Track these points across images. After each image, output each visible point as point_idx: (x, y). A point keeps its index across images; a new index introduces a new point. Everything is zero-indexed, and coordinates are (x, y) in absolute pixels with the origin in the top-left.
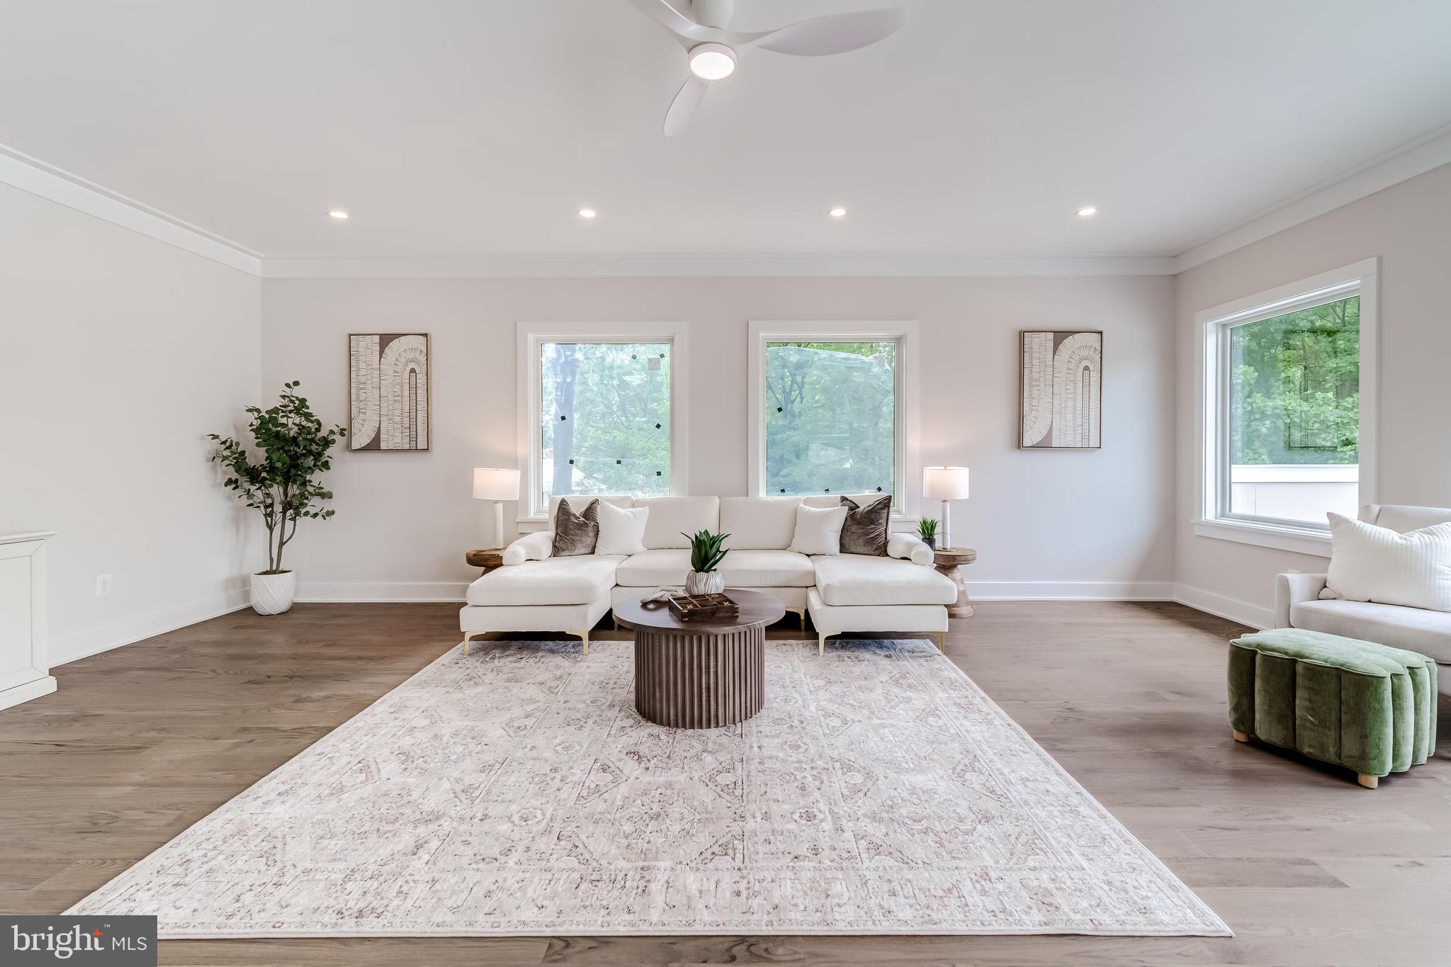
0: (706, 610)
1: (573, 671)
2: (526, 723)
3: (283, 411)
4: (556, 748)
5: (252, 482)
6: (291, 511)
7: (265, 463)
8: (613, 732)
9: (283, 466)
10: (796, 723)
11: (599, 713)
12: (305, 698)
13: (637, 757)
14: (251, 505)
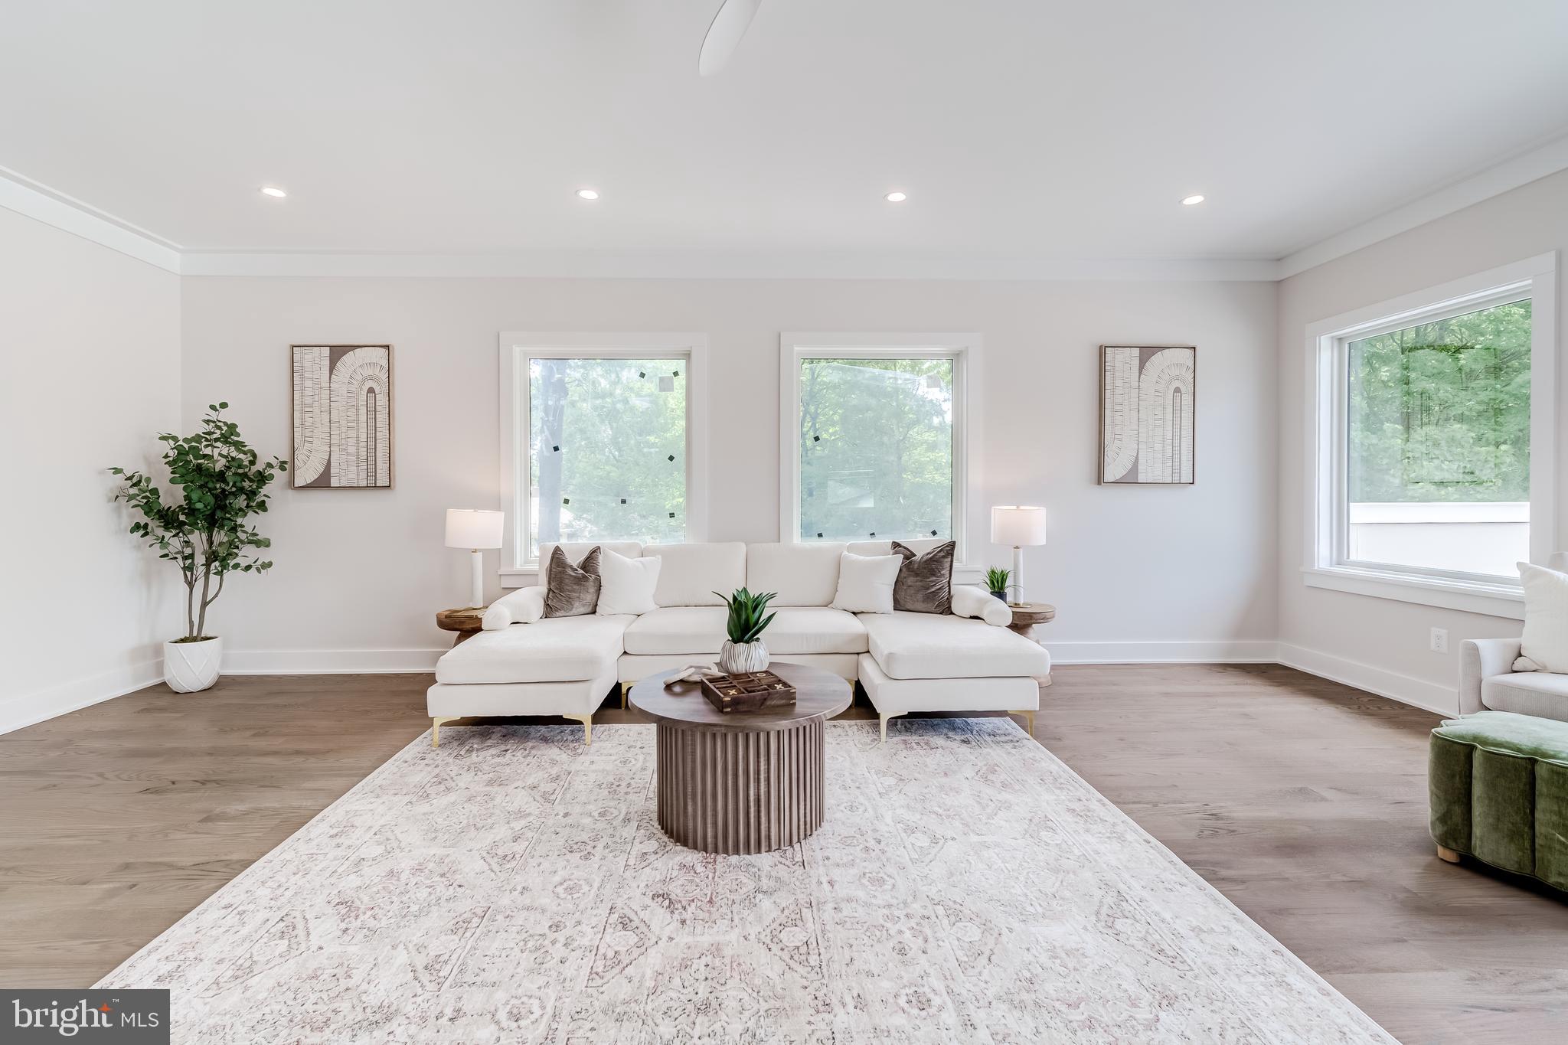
0: (754, 696)
1: (573, 768)
2: (515, 849)
3: (207, 440)
4: (556, 890)
5: (167, 527)
6: (217, 563)
7: (184, 503)
8: (631, 862)
9: (206, 507)
10: (872, 843)
11: (611, 831)
12: (217, 815)
13: (667, 902)
14: (166, 555)
